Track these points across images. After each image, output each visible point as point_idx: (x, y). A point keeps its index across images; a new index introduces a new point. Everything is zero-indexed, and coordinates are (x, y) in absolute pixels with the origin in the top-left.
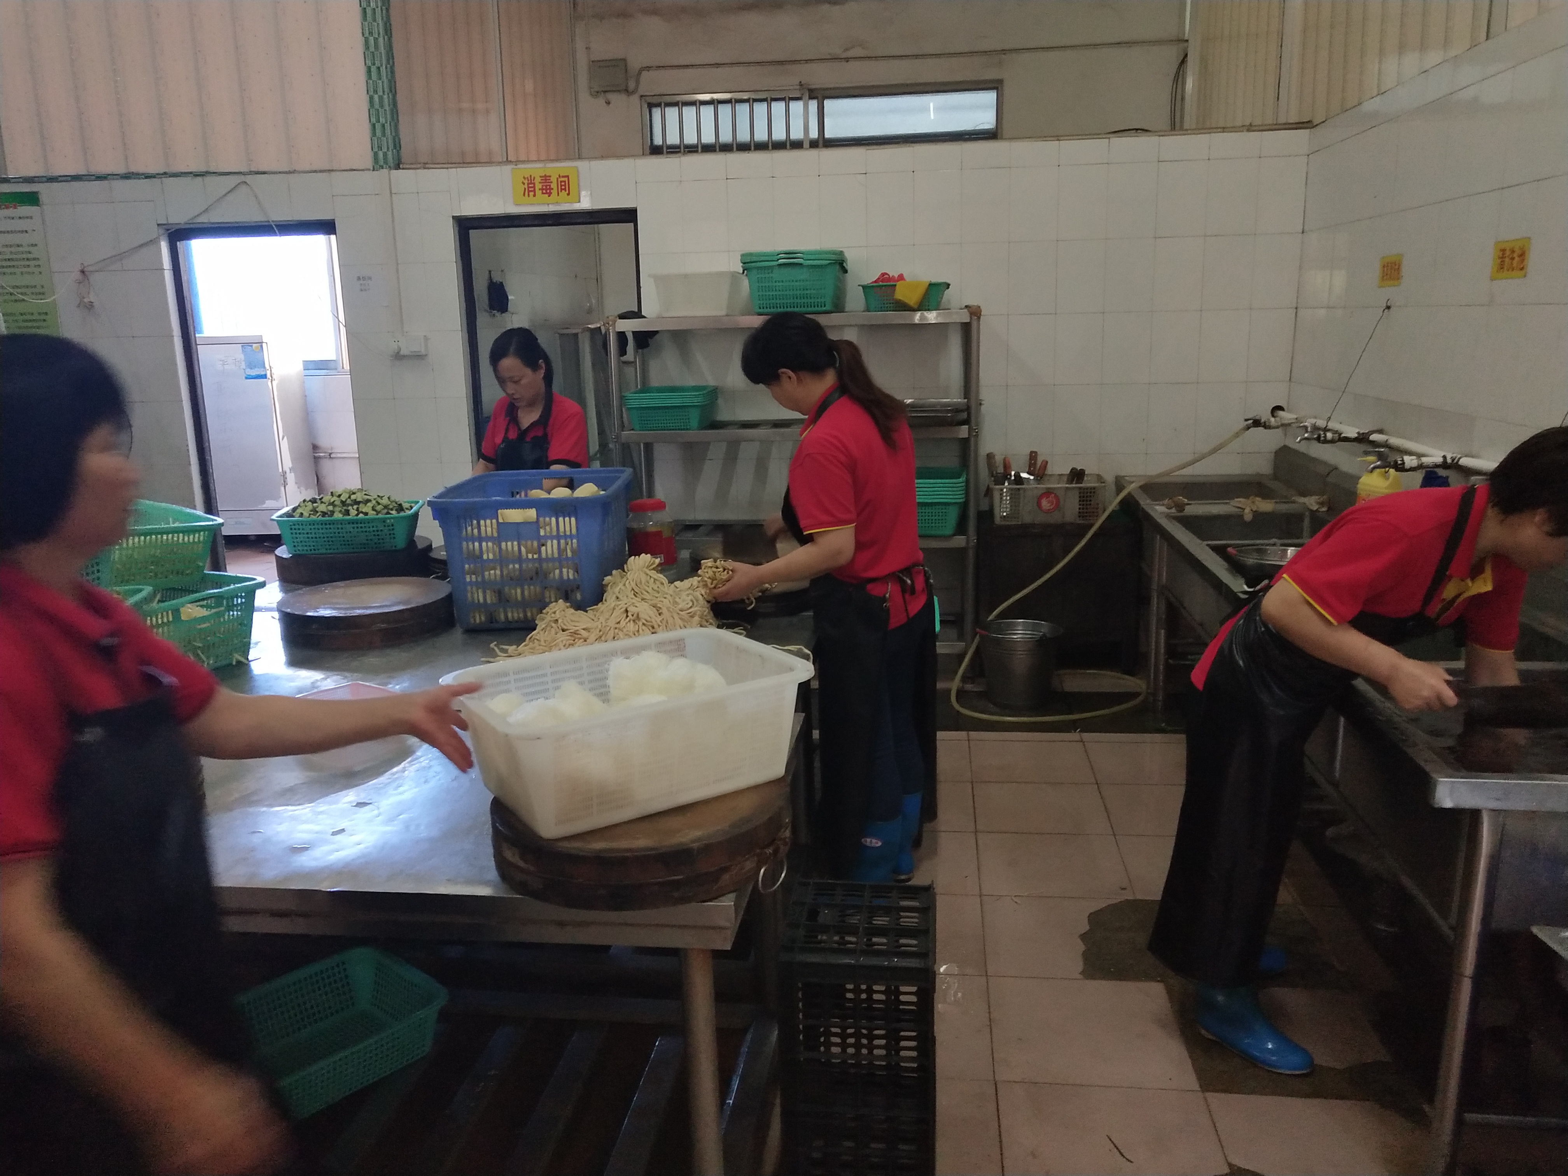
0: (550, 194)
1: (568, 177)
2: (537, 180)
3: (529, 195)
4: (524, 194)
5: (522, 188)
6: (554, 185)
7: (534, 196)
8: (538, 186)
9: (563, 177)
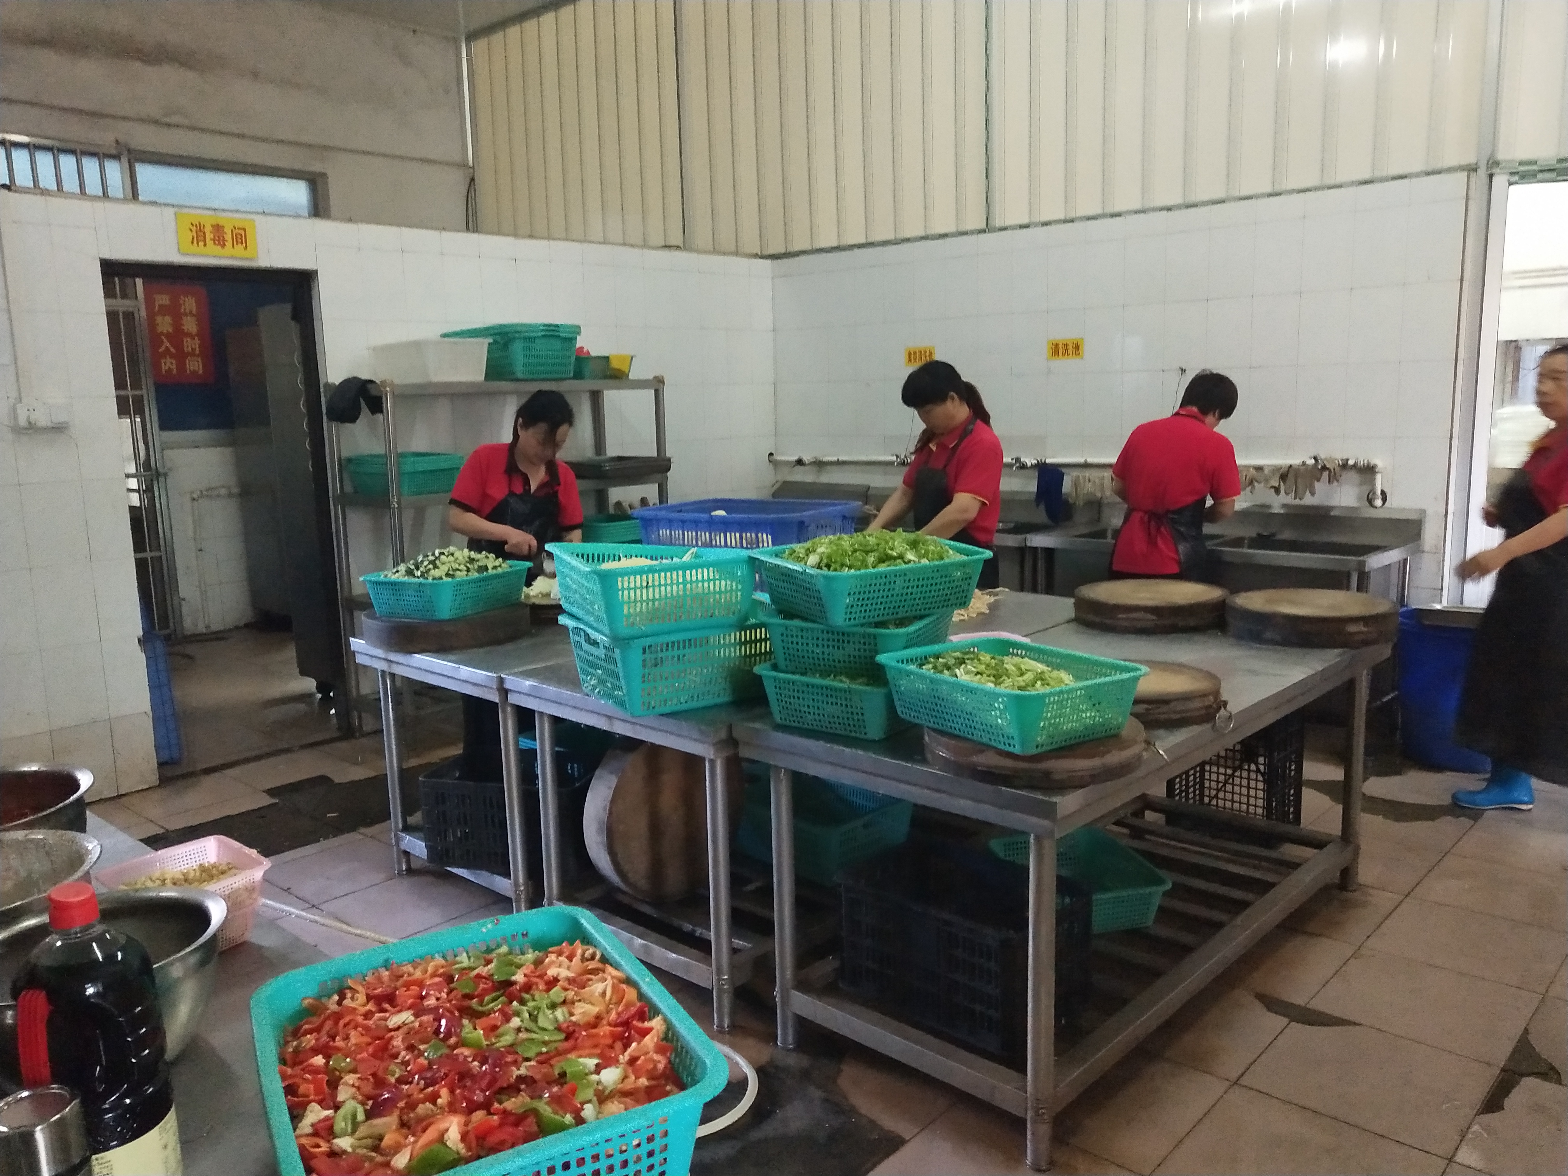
0: (223, 246)
1: (245, 230)
2: (208, 230)
3: (198, 244)
4: (192, 243)
5: (189, 235)
6: (228, 237)
7: (205, 245)
8: (209, 236)
9: (240, 229)
